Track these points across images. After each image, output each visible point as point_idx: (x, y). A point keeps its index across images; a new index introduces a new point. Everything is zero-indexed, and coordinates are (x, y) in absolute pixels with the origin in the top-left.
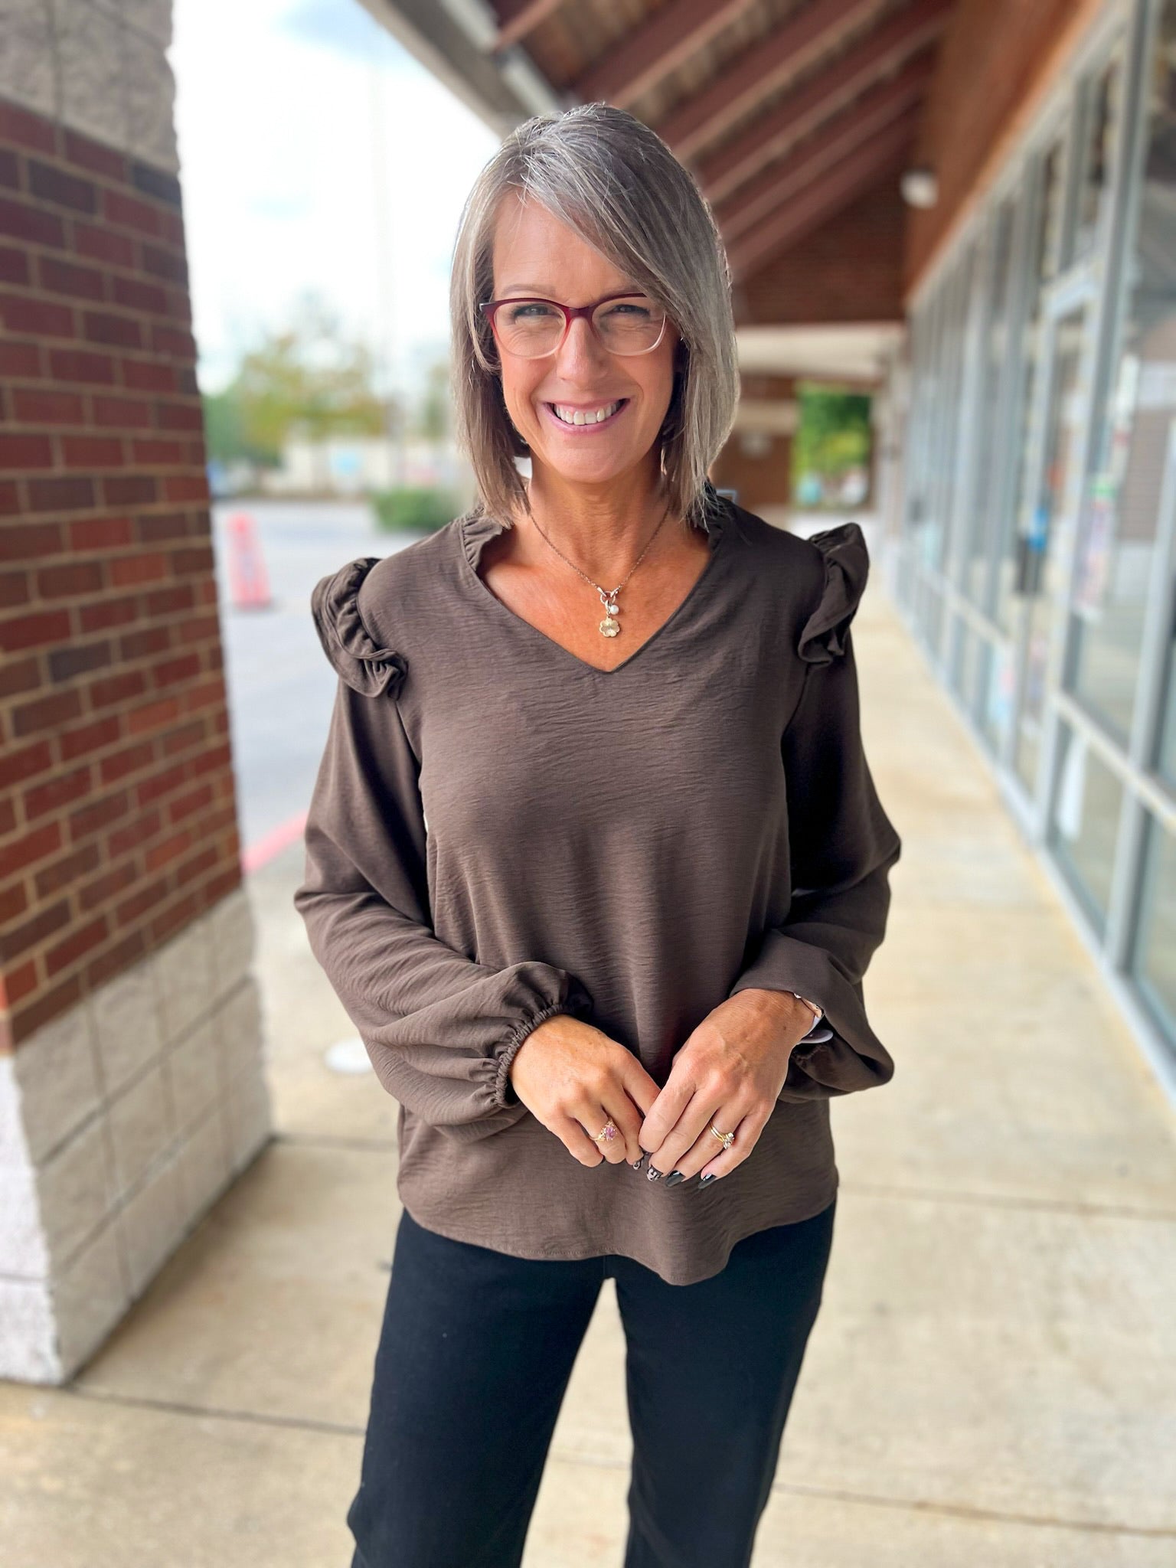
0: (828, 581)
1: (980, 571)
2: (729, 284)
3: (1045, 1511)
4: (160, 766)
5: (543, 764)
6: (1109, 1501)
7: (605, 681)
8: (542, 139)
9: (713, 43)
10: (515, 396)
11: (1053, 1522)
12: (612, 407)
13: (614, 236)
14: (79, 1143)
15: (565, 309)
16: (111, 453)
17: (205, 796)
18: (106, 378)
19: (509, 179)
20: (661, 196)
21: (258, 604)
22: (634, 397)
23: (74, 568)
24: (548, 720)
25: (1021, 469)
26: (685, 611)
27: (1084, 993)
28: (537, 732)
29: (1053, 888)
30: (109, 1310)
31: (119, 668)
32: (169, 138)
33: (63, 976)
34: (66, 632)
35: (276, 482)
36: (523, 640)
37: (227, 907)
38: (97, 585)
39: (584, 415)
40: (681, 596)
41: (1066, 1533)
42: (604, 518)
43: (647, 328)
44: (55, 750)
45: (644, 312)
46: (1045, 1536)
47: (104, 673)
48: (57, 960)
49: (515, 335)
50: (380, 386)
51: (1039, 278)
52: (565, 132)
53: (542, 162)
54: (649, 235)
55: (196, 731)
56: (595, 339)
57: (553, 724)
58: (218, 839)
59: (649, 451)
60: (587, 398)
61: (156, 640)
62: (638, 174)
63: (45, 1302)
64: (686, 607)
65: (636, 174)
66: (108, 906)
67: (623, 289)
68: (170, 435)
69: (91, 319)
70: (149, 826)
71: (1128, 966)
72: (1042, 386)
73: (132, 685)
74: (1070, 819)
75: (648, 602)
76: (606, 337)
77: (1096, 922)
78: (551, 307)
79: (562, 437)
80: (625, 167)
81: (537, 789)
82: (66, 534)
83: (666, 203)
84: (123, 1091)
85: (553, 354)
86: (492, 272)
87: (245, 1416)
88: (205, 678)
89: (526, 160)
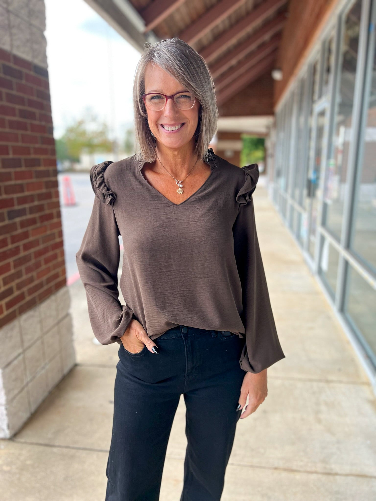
0: (246, 180)
1: (297, 192)
2: (215, 91)
3: (314, 469)
4: (41, 247)
5: (158, 230)
6: (333, 466)
7: (177, 208)
8: (159, 47)
9: (212, 30)
10: (151, 123)
11: (316, 472)
12: (180, 125)
13: (180, 75)
14: (16, 362)
15: (166, 96)
16: (26, 151)
17: (55, 257)
18: (25, 129)
19: (149, 59)
20: (194, 63)
21: (72, 204)
22: (187, 122)
23: (15, 185)
24: (160, 218)
25: (308, 159)
26: (202, 188)
27: (329, 318)
28: (157, 221)
29: (319, 286)
30: (25, 416)
31: (29, 216)
32: (44, 58)
33: (11, 310)
34: (13, 205)
35: (78, 167)
36: (153, 194)
37: (62, 291)
38: (22, 191)
39: (172, 128)
40: (202, 184)
41: (320, 476)
42: (179, 160)
43: (190, 102)
44: (9, 241)
45: (189, 97)
46: (314, 477)
47: (24, 218)
48: (9, 305)
49: (151, 104)
50: (111, 137)
51: (312, 101)
52: (166, 45)
53: (158, 54)
54: (190, 74)
55: (53, 236)
56: (175, 105)
57: (161, 219)
58: (59, 270)
59: (191, 139)
60: (173, 122)
61: (40, 208)
62: (187, 57)
63: (5, 412)
64: (203, 187)
65: (186, 57)
66: (25, 289)
67: (182, 90)
68: (44, 146)
69: (21, 111)
70: (38, 265)
71: (342, 309)
72: (314, 134)
73: (33, 222)
74: (325, 265)
75: (192, 186)
76: (178, 105)
77: (332, 296)
78: (162, 96)
79: (166, 134)
80: (183, 55)
81: (156, 237)
82: (13, 176)
83: (195, 65)
84: (29, 347)
85: (162, 110)
86: (144, 87)
87: (67, 447)
88: (55, 220)
89: (154, 53)
